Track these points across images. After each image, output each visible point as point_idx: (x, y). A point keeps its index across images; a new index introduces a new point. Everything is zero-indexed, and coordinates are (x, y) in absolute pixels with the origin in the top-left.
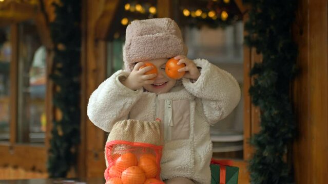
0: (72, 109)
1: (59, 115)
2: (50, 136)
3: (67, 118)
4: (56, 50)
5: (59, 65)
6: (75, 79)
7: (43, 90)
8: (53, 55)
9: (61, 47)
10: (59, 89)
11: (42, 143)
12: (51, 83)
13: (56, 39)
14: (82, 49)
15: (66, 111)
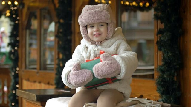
0: (67, 53)
1: (61, 56)
2: (57, 66)
3: (64, 58)
4: (59, 22)
5: (61, 30)
6: (69, 38)
7: (53, 43)
8: (58, 25)
9: (62, 21)
10: (61, 43)
11: (53, 70)
12: (57, 39)
13: (59, 16)
14: (72, 22)
15: (64, 54)
